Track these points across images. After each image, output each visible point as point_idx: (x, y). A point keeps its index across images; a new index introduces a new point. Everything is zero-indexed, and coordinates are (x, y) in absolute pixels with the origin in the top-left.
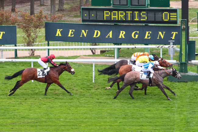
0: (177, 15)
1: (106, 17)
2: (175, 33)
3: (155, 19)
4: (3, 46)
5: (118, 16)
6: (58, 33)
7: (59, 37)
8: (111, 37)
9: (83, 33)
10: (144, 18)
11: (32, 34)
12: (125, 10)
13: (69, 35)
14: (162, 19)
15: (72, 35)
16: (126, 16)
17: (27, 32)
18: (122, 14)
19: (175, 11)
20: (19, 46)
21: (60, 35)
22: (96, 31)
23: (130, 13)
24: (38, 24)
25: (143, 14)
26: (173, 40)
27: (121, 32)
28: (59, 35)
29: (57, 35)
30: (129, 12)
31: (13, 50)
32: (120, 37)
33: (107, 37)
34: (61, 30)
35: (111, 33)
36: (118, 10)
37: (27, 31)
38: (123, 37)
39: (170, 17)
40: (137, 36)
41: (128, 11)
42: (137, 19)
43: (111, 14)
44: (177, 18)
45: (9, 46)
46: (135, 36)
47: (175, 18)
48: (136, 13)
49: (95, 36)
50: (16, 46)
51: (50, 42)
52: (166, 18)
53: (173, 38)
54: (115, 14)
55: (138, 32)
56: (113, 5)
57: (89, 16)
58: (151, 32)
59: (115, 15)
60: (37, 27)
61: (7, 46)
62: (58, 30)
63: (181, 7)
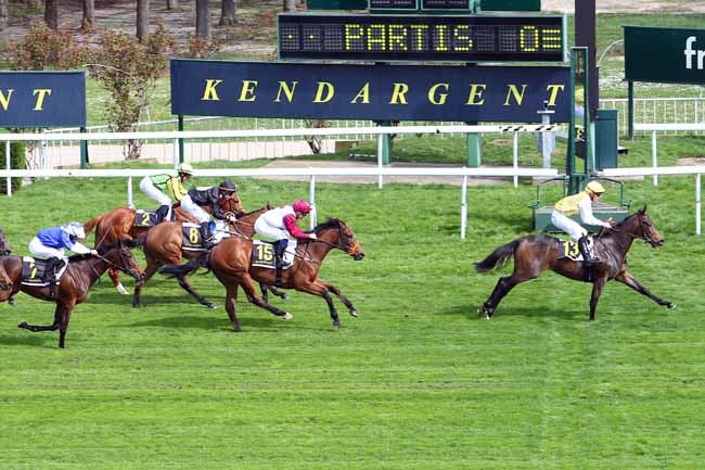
0: (561, 35)
1: (352, 41)
2: (556, 88)
3: (497, 46)
4: (45, 130)
5: (387, 39)
6: (210, 91)
7: (211, 102)
8: (366, 100)
9: (283, 90)
10: (465, 44)
11: (132, 94)
12: (407, 22)
13: (243, 98)
14: (519, 48)
15: (251, 97)
16: (410, 40)
17: (118, 89)
18: (397, 32)
19: (555, 22)
20: (94, 131)
21: (215, 98)
22: (322, 85)
23: (424, 31)
24: (151, 65)
25: (461, 32)
26: (551, 108)
27: (397, 86)
28: (211, 96)
29: (206, 97)
30: (420, 28)
31: (75, 143)
32: (394, 101)
33: (354, 102)
34: (218, 81)
35: (366, 88)
36: (387, 21)
37: (117, 86)
38: (403, 101)
39: (541, 41)
40: (443, 97)
41: (418, 24)
42: (441, 48)
43: (365, 32)
44: (561, 42)
45: (64, 132)
46: (437, 98)
47: (557, 42)
48: (441, 28)
49: (318, 99)
50: (83, 130)
51: (186, 119)
52: (530, 43)
53: (552, 102)
54: (376, 34)
55: (447, 86)
56: (372, 6)
57: (301, 39)
58: (484, 86)
59: (379, 37)
60: (145, 74)
61: (68, 132)
62: (210, 82)
63: (572, 10)
